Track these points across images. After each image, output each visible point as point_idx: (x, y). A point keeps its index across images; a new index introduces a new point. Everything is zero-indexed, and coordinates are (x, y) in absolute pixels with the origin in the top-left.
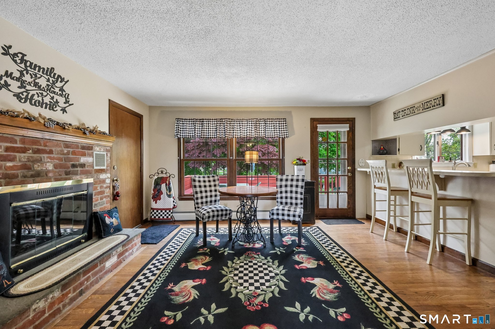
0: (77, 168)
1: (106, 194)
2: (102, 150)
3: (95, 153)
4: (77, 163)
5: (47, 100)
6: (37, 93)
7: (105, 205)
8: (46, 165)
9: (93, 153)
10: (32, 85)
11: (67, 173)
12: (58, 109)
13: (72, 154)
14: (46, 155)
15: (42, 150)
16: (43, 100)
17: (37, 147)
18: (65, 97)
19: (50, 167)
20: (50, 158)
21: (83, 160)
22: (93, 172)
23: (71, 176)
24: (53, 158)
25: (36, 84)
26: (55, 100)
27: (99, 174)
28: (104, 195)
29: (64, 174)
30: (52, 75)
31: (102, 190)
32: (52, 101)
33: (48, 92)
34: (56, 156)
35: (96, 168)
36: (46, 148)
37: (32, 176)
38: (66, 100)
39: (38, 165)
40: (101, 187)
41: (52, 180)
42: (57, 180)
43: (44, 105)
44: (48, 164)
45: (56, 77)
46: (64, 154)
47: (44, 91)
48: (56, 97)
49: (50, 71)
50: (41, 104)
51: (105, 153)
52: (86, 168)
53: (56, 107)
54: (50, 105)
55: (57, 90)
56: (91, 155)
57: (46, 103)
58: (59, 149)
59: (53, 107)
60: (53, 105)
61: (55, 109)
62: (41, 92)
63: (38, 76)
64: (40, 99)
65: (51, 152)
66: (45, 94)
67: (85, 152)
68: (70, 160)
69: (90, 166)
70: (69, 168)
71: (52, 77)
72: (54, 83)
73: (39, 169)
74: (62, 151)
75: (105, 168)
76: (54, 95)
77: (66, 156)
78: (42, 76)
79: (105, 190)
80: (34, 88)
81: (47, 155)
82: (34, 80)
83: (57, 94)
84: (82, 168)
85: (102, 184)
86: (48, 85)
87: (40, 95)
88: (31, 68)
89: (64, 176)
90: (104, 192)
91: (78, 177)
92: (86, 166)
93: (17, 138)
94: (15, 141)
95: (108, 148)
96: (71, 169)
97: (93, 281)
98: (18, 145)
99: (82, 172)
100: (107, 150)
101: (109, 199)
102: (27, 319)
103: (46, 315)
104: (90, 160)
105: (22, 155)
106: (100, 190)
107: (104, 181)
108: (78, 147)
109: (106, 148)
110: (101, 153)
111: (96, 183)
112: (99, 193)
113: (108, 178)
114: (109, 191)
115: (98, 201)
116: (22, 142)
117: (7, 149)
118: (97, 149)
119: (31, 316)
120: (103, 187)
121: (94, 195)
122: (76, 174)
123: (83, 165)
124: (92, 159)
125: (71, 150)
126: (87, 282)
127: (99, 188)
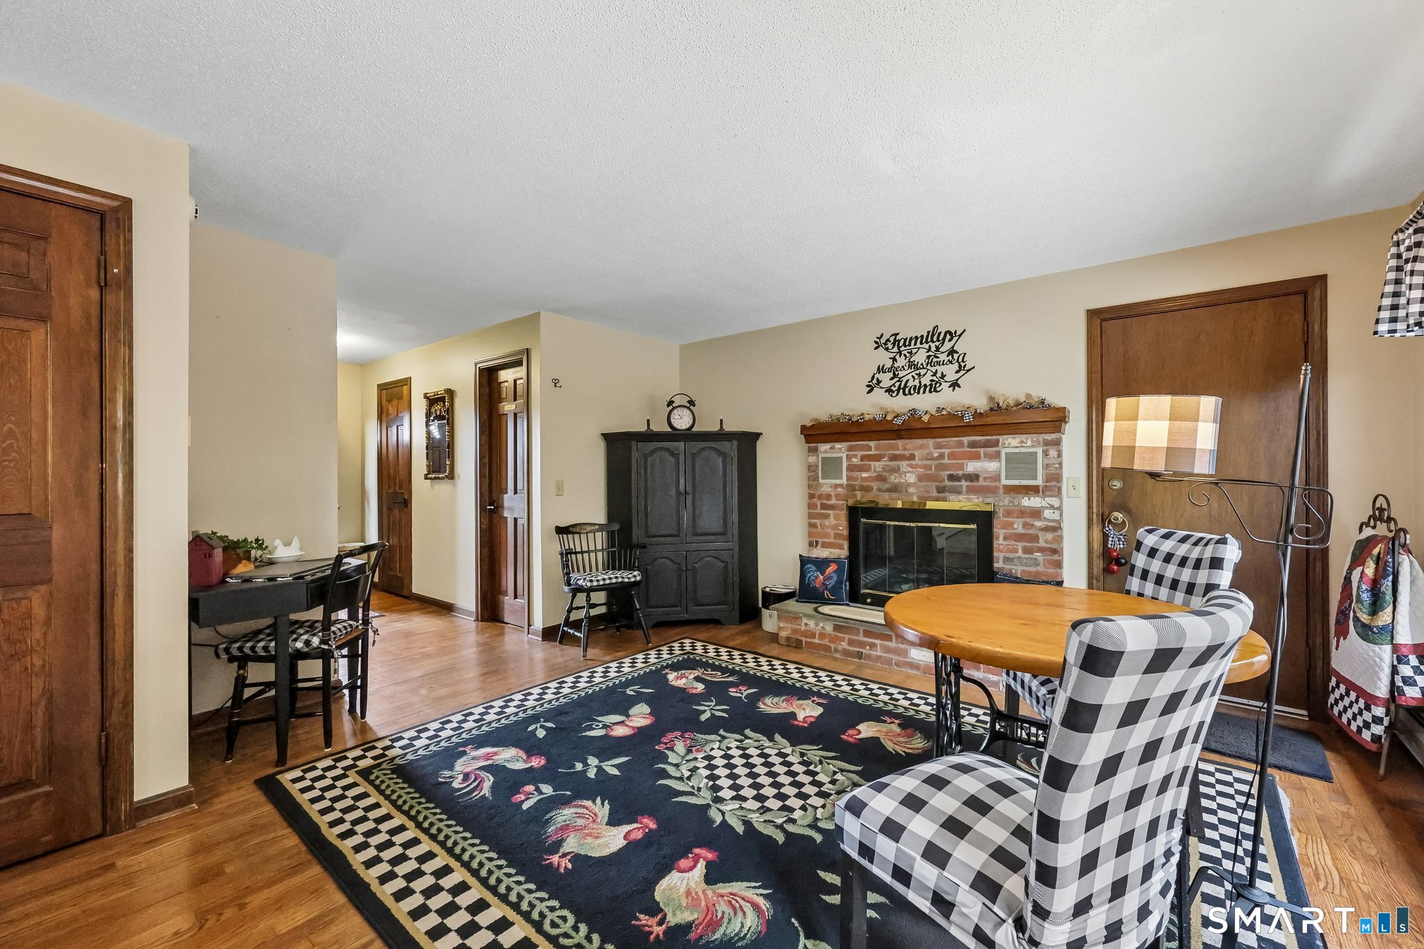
0: (960, 481)
1: (1042, 544)
3: (1003, 452)
4: (960, 473)
5: (926, 380)
6: (913, 377)
7: (1040, 568)
8: (905, 475)
9: (999, 453)
10: (907, 367)
11: (941, 490)
12: (945, 386)
13: (949, 458)
14: (905, 463)
15: (900, 455)
16: (920, 382)
17: (894, 452)
18: (958, 361)
19: (911, 478)
20: (911, 466)
21: (971, 467)
22: (1001, 491)
23: (947, 494)
24: (917, 466)
25: (912, 365)
26: (939, 375)
27: (1020, 496)
28: (1038, 545)
29: (935, 490)
30: (935, 339)
31: (1029, 532)
32: (934, 378)
33: (929, 367)
34: (920, 463)
35: (1004, 482)
36: (906, 453)
37: (887, 490)
38: (960, 366)
39: (895, 477)
40: (1025, 525)
41: (915, 498)
43: (922, 390)
44: (908, 475)
45: (941, 337)
46: (933, 459)
47: (923, 368)
48: (940, 369)
49: (933, 336)
50: (917, 390)
51: (1040, 451)
52: (981, 482)
53: (941, 384)
54: (931, 385)
55: (943, 357)
56: (997, 456)
57: (926, 386)
58: (924, 452)
59: (935, 388)
60: (936, 384)
61: (938, 389)
62: (917, 372)
63: (914, 351)
64: (917, 382)
65: (912, 457)
66: (922, 372)
67: (977, 452)
68: (944, 467)
69: (991, 478)
70: (944, 481)
71: (933, 342)
72: (938, 349)
73: (896, 481)
74: (931, 454)
75: (1039, 481)
76: (938, 367)
77: (937, 462)
78: (919, 348)
79: (1040, 534)
80: (910, 371)
81: (907, 462)
82: (909, 361)
83: (943, 364)
84: (971, 481)
85: (1028, 520)
86: (928, 357)
87: (916, 377)
88: (905, 346)
89: (935, 494)
90: (1035, 538)
91: (961, 497)
92: (981, 479)
93: (872, 444)
94: (870, 449)
95: (1050, 437)
96: (947, 483)
97: (881, 656)
98: (873, 452)
99: (971, 490)
100: (1047, 443)
101: (1056, 557)
102: (799, 627)
103: (816, 641)
104: (992, 466)
105: (877, 464)
106: (1021, 530)
107: (1036, 513)
108: (961, 444)
109: (1042, 437)
110: (1023, 450)
111: (1008, 513)
112: (1019, 537)
113: (1052, 507)
114: (1060, 539)
115: (1017, 552)
116: (877, 448)
117: (863, 458)
118: (1011, 443)
119: (803, 628)
120: (1033, 526)
121: (1001, 538)
122: (958, 491)
123: (973, 477)
124: (998, 464)
125: (947, 451)
126: (871, 649)
127: (1018, 527)
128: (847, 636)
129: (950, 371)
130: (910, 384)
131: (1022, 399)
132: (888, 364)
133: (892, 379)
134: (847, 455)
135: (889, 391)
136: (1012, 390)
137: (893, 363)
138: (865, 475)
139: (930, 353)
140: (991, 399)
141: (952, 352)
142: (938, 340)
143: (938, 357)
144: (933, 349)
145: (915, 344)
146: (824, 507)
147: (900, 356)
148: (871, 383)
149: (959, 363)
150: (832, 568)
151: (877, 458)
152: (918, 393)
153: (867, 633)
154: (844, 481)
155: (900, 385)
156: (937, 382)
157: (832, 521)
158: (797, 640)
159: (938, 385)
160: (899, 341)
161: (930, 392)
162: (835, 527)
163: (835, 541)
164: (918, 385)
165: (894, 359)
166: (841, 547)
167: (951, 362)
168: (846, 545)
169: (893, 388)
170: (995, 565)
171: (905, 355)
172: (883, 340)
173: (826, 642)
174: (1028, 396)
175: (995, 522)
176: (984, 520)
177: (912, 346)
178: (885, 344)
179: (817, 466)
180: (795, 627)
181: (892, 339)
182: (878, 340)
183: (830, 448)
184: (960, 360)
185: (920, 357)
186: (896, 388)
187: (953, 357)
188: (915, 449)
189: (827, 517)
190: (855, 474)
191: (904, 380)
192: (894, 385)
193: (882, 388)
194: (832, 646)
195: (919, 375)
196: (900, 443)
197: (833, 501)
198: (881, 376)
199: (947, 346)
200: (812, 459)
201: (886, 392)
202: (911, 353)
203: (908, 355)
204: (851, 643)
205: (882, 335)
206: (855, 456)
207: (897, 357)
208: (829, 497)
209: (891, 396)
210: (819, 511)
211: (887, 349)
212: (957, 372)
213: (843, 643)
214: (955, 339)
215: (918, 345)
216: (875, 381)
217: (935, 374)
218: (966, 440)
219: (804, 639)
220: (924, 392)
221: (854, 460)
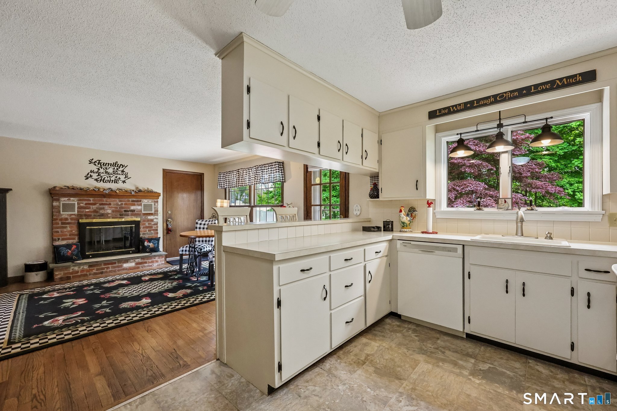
0: (128, 212)
1: (153, 228)
2: (150, 202)
3: (143, 204)
4: (128, 209)
5: (113, 179)
6: (107, 177)
8: (107, 210)
9: (141, 204)
10: (104, 173)
11: (121, 215)
13: (124, 205)
14: (107, 206)
15: (105, 203)
16: (110, 179)
17: (102, 202)
18: (125, 175)
19: (110, 211)
20: (110, 207)
21: (132, 208)
22: (142, 215)
23: (123, 216)
24: (112, 207)
25: (106, 172)
26: (118, 178)
27: (147, 216)
29: (119, 215)
30: (116, 166)
31: (150, 225)
32: (116, 178)
33: (114, 174)
34: (113, 206)
35: (143, 212)
36: (107, 203)
37: (99, 216)
38: (126, 176)
40: (149, 224)
41: (111, 218)
42: (113, 218)
43: (111, 182)
44: (108, 210)
45: (119, 166)
46: (118, 205)
47: (111, 174)
48: (118, 176)
49: (115, 164)
51: (153, 204)
52: (136, 212)
53: (119, 181)
54: (115, 181)
55: (119, 172)
56: (141, 205)
57: (113, 181)
58: (115, 203)
59: (116, 182)
61: (118, 182)
62: (109, 175)
63: (108, 168)
64: (109, 179)
65: (110, 204)
66: (111, 176)
67: (134, 203)
68: (123, 208)
69: (139, 211)
70: (122, 212)
72: (117, 169)
73: (103, 212)
74: (117, 203)
75: (153, 212)
76: (117, 175)
77: (119, 206)
78: (110, 167)
79: (153, 226)
80: (106, 174)
83: (119, 175)
84: (132, 212)
85: (150, 222)
87: (109, 177)
88: (104, 165)
90: (152, 227)
91: (129, 217)
92: (135, 211)
93: (91, 199)
94: (90, 201)
95: (156, 200)
96: (124, 213)
97: (111, 270)
98: (92, 202)
99: (132, 215)
100: (155, 202)
101: (157, 231)
102: (69, 271)
103: (79, 274)
104: (139, 208)
105: (94, 206)
106: (148, 225)
107: (152, 220)
108: (129, 201)
109: (153, 200)
110: (148, 203)
111: (144, 221)
112: (147, 227)
113: (156, 218)
114: (157, 227)
115: (147, 231)
116: (93, 200)
117: (86, 204)
118: (145, 201)
119: (71, 271)
120: (151, 224)
121: (142, 228)
122: (128, 215)
123: (133, 211)
124: (141, 207)
125: (124, 203)
126: (107, 269)
127: (147, 224)
128: (95, 268)
129: (122, 177)
130: (106, 179)
131: (146, 189)
132: (96, 170)
133: (97, 176)
134: (78, 203)
135: (96, 180)
136: (143, 186)
137: (98, 170)
138: (87, 210)
139: (114, 170)
140: (137, 188)
141: (123, 171)
142: (118, 166)
143: (118, 172)
144: (116, 169)
145: (108, 166)
146: (62, 223)
147: (101, 168)
148: (87, 176)
149: (126, 175)
150: (74, 247)
151: (95, 204)
152: (110, 182)
153: (105, 264)
154: (76, 212)
155: (101, 179)
156: (117, 180)
157: (69, 229)
158: (68, 277)
159: (118, 181)
160: (101, 163)
161: (114, 183)
162: (71, 231)
163: (70, 237)
164: (109, 180)
165: (99, 169)
166: (74, 239)
167: (122, 174)
168: (77, 238)
169: (98, 179)
170: (140, 236)
171: (103, 168)
172: (93, 161)
173: (85, 273)
174: (148, 188)
175: (140, 224)
176: (137, 223)
177: (107, 166)
178: (95, 162)
179: (59, 207)
180: (66, 272)
181: (98, 162)
182: (91, 161)
183: (68, 199)
184: (126, 174)
185: (110, 170)
186: (100, 179)
187: (123, 173)
188: (111, 201)
189: (66, 227)
190: (82, 210)
191: (103, 177)
192: (99, 178)
193: (92, 178)
194: (88, 273)
195: (110, 176)
196: (105, 199)
197: (69, 221)
198: (92, 174)
199: (121, 169)
200: (55, 204)
201: (95, 180)
202: (106, 168)
203: (105, 169)
204: (97, 270)
205: (93, 159)
206: (83, 203)
207: (100, 168)
208: (67, 219)
209: (97, 182)
210: (60, 225)
211: (95, 165)
212: (125, 178)
213: (94, 271)
214: (124, 167)
215: (109, 166)
216: (89, 175)
217: (116, 177)
218: (130, 199)
219: (71, 276)
220: (112, 183)
221: (82, 205)
